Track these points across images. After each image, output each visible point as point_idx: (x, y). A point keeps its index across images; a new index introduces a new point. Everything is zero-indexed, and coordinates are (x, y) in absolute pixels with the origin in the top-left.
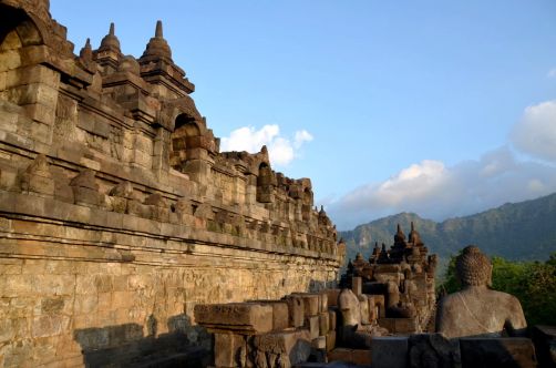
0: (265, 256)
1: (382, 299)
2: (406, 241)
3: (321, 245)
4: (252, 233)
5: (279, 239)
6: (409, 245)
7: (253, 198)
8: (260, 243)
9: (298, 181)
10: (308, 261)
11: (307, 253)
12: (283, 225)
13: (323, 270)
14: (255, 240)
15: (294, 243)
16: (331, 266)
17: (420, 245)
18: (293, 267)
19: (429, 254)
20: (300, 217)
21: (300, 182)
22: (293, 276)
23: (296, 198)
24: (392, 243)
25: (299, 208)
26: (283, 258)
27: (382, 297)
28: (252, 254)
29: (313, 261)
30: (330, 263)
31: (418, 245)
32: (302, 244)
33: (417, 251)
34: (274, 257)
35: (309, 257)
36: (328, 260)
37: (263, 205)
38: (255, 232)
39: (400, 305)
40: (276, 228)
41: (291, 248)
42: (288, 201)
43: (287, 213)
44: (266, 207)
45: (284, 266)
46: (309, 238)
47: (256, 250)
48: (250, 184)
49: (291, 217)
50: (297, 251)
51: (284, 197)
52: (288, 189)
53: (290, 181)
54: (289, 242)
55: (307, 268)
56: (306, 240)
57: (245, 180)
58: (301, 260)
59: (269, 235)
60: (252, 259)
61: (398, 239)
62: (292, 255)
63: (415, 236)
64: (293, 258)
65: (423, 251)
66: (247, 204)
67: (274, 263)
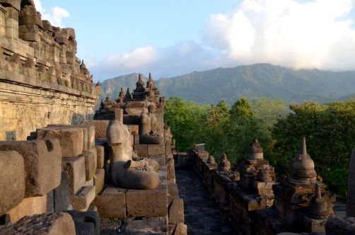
0: (30, 90)
1: (136, 128)
2: (145, 86)
3: (82, 86)
4: (13, 66)
5: (44, 76)
6: (147, 90)
7: (14, 33)
8: (22, 76)
9: (64, 30)
10: (71, 97)
11: (70, 91)
12: (48, 64)
13: (83, 106)
14: (16, 73)
15: (59, 82)
16: (90, 103)
17: (155, 89)
18: (58, 101)
19: (160, 96)
20: (65, 61)
21: (65, 31)
22: (58, 109)
23: (61, 44)
24: (135, 87)
25: (64, 52)
26: (48, 93)
27: (137, 126)
28: (14, 87)
29: (75, 98)
30: (89, 100)
31: (153, 90)
32: (66, 83)
33: (152, 94)
34: (39, 92)
35: (73, 95)
36: (87, 98)
37: (28, 43)
38: (17, 66)
39: (151, 133)
40: (40, 66)
41: (56, 84)
42: (53, 45)
43: (53, 56)
44: (30, 45)
45: (49, 101)
46: (72, 78)
47: (19, 84)
48: (10, 16)
49: (57, 59)
50: (61, 88)
51: (50, 41)
52: (54, 35)
53: (56, 29)
54: (54, 80)
55: (70, 103)
56: (69, 80)
57: (4, 12)
58: (65, 96)
59: (33, 71)
60: (14, 92)
61: (139, 85)
62: (57, 91)
63: (151, 83)
64: (58, 94)
65: (157, 93)
66: (8, 37)
67: (39, 98)
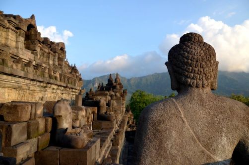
0: (28, 82)
2: (114, 82)
3: (68, 80)
4: (16, 65)
5: (39, 73)
6: (115, 84)
7: (21, 45)
8: (23, 72)
9: (57, 43)
10: (60, 88)
11: (59, 83)
12: (44, 65)
13: (69, 94)
14: (19, 70)
15: (50, 77)
16: (74, 92)
17: (120, 84)
18: (49, 90)
19: (123, 89)
20: (57, 63)
21: (58, 44)
22: (49, 95)
23: (55, 52)
24: (107, 83)
25: (56, 58)
26: (42, 84)
27: (97, 108)
28: (17, 79)
29: (63, 88)
30: (74, 90)
31: (119, 84)
32: (56, 78)
33: (118, 87)
34: (35, 83)
35: (61, 86)
36: (72, 88)
37: (30, 51)
38: (19, 65)
39: (106, 113)
40: (37, 67)
41: (48, 79)
42: (49, 53)
43: (49, 60)
44: (32, 53)
45: (43, 89)
46: (61, 75)
47: (20, 77)
48: (20, 35)
49: (51, 62)
50: (52, 81)
51: (47, 51)
52: (50, 47)
53: (52, 43)
54: (47, 75)
55: (59, 91)
56: (58, 76)
57: (16, 33)
58: (55, 87)
59: (31, 69)
60: (17, 82)
61: (110, 81)
62: (48, 83)
63: (118, 80)
64: (49, 85)
65: (121, 87)
66: (17, 48)
67: (34, 86)
